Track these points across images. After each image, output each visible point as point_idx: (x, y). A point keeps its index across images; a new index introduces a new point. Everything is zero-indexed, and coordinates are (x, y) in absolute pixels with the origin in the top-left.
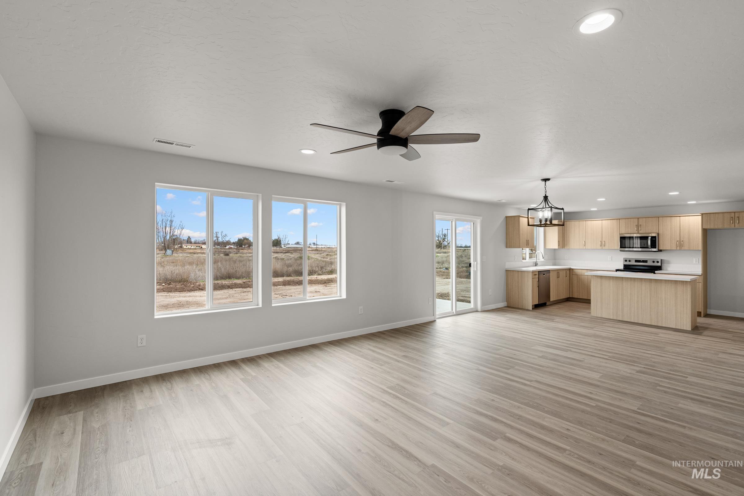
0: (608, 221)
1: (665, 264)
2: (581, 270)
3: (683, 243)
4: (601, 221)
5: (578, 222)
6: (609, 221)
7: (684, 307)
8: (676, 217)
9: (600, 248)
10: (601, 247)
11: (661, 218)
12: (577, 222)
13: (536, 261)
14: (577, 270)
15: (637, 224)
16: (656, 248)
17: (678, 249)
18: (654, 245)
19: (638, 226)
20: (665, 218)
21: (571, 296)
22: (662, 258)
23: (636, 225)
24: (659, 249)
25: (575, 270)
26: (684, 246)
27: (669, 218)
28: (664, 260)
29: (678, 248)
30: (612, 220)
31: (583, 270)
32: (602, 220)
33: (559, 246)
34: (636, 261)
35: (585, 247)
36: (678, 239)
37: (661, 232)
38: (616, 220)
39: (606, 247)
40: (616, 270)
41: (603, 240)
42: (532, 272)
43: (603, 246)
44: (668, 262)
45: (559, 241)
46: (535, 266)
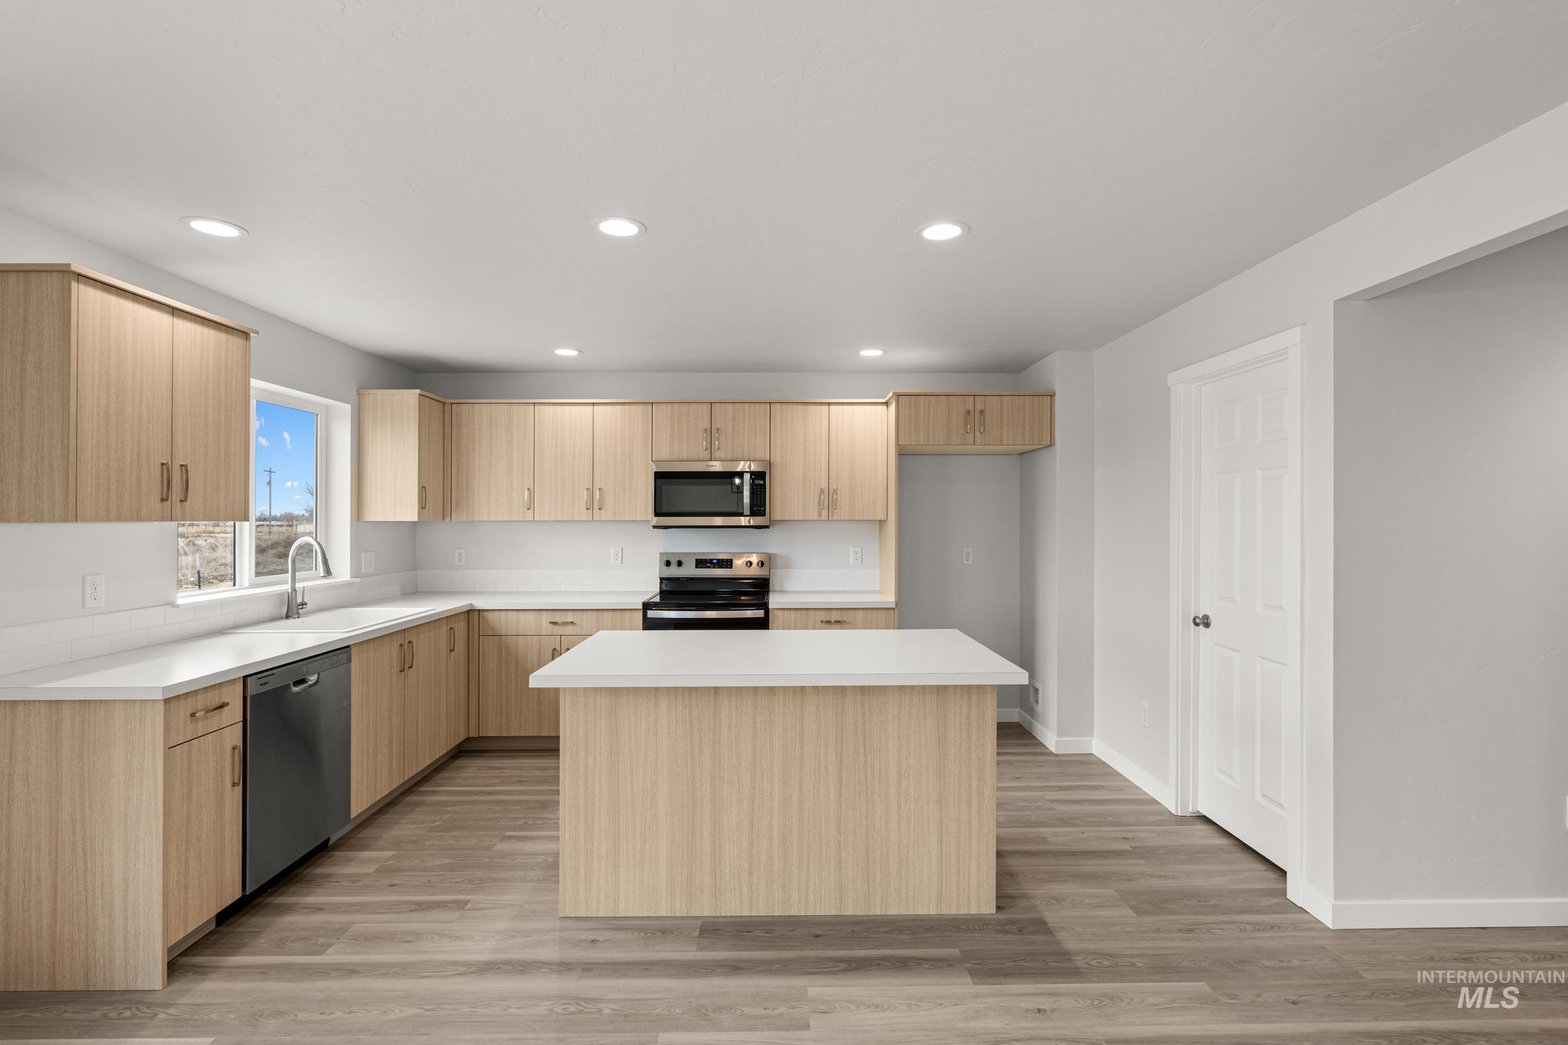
0: (614, 407)
1: (779, 571)
2: (515, 613)
3: (837, 497)
4: (590, 408)
5: (506, 407)
6: (619, 408)
8: (818, 407)
9: (584, 515)
10: (590, 511)
11: (778, 406)
12: (502, 407)
13: (294, 590)
14: (497, 614)
15: (707, 425)
16: (764, 515)
17: (823, 518)
18: (757, 504)
19: (711, 433)
20: (789, 407)
21: (473, 734)
22: (771, 551)
23: (706, 430)
24: (772, 519)
25: (489, 614)
26: (838, 506)
27: (800, 407)
28: (775, 555)
29: (824, 516)
30: (627, 407)
31: (521, 613)
32: (593, 404)
33: (422, 507)
34: (701, 563)
35: (531, 512)
36: (824, 485)
37: (777, 459)
38: (639, 408)
39: (607, 514)
40: (644, 604)
41: (597, 485)
43: (596, 507)
44: (788, 565)
45: (422, 489)
46: (287, 617)
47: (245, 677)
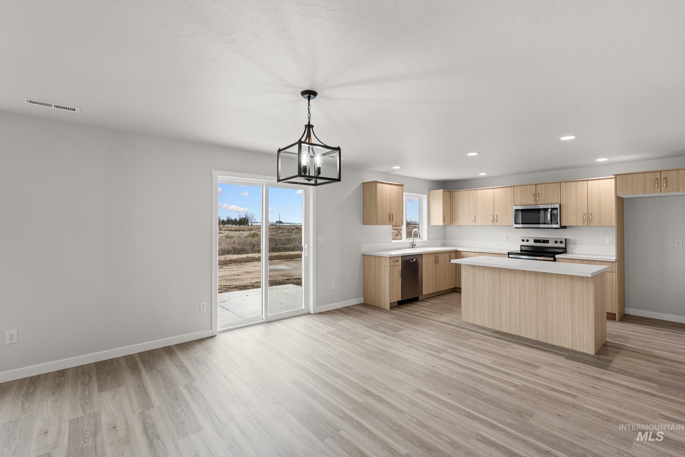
0: (501, 189)
1: (571, 246)
2: (469, 252)
3: (592, 217)
4: (493, 190)
5: (467, 191)
6: (502, 189)
7: (583, 317)
8: (582, 182)
9: (492, 224)
10: (493, 223)
11: (564, 184)
12: (466, 191)
13: (413, 241)
14: (464, 252)
15: (534, 192)
16: (557, 224)
17: (585, 225)
18: (554, 219)
19: (536, 195)
20: (569, 183)
21: (457, 286)
22: (567, 238)
23: (534, 194)
24: (561, 225)
25: (462, 252)
26: (593, 220)
27: (574, 183)
28: (569, 239)
29: (586, 224)
30: (505, 188)
31: (470, 253)
32: (494, 188)
33: (444, 221)
34: (535, 241)
35: (475, 223)
36: (586, 212)
37: (563, 203)
38: (509, 188)
39: (499, 223)
40: (508, 253)
41: (495, 214)
42: (390, 257)
43: (495, 221)
44: (575, 243)
45: (444, 216)
46: (412, 248)
47: (402, 256)
